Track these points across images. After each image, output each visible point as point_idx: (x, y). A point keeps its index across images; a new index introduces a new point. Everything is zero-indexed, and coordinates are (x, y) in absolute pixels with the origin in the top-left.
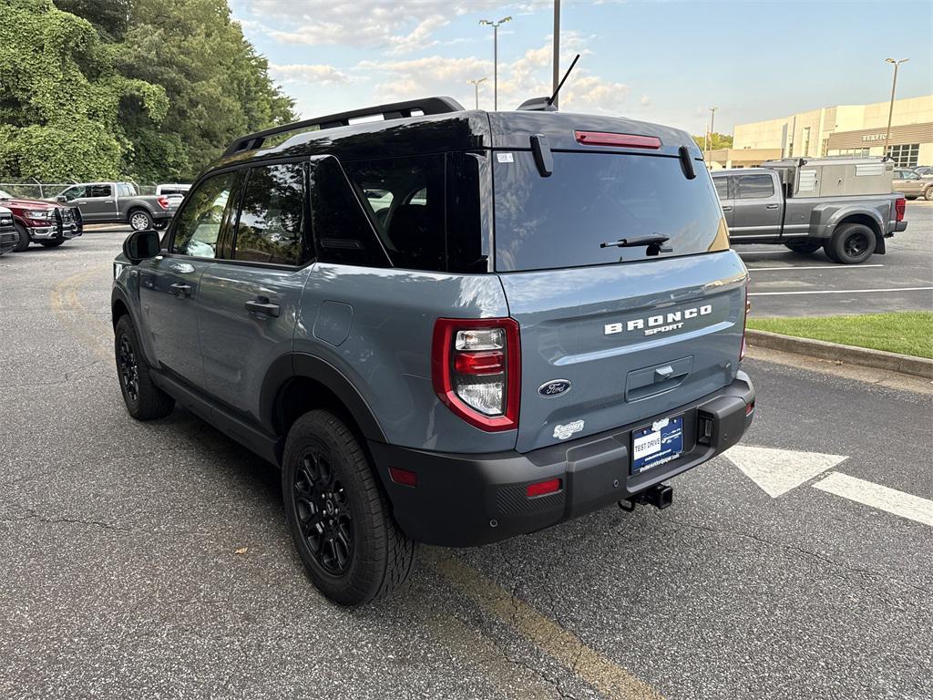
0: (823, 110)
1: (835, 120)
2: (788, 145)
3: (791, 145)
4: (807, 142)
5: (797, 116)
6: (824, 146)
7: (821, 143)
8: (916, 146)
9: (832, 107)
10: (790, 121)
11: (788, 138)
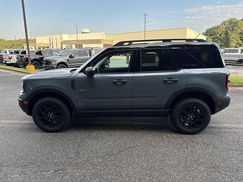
0: (59, 35)
1: (62, 37)
2: (51, 43)
3: (52, 43)
4: (56, 42)
5: (53, 36)
6: (61, 43)
7: (60, 43)
8: (82, 45)
9: (61, 34)
10: (51, 37)
11: (51, 41)
